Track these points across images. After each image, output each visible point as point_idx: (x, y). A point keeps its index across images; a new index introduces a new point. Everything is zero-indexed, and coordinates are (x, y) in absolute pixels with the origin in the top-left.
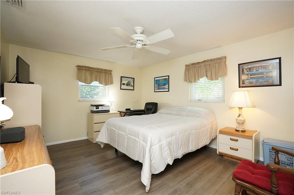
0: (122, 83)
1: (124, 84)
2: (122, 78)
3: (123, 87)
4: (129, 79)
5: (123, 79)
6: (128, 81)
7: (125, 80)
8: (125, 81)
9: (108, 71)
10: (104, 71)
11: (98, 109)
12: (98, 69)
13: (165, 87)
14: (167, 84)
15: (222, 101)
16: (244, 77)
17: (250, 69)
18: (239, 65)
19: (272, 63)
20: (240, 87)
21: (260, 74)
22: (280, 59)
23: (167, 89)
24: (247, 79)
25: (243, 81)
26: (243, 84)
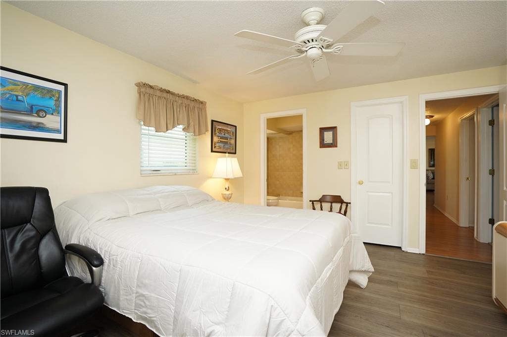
13: (42, 124)
14: (59, 113)
15: (194, 171)
16: (216, 139)
17: (220, 130)
18: (213, 121)
19: (232, 129)
20: (212, 151)
21: (226, 138)
22: (236, 127)
23: (59, 131)
24: (218, 142)
25: (215, 144)
26: (215, 147)
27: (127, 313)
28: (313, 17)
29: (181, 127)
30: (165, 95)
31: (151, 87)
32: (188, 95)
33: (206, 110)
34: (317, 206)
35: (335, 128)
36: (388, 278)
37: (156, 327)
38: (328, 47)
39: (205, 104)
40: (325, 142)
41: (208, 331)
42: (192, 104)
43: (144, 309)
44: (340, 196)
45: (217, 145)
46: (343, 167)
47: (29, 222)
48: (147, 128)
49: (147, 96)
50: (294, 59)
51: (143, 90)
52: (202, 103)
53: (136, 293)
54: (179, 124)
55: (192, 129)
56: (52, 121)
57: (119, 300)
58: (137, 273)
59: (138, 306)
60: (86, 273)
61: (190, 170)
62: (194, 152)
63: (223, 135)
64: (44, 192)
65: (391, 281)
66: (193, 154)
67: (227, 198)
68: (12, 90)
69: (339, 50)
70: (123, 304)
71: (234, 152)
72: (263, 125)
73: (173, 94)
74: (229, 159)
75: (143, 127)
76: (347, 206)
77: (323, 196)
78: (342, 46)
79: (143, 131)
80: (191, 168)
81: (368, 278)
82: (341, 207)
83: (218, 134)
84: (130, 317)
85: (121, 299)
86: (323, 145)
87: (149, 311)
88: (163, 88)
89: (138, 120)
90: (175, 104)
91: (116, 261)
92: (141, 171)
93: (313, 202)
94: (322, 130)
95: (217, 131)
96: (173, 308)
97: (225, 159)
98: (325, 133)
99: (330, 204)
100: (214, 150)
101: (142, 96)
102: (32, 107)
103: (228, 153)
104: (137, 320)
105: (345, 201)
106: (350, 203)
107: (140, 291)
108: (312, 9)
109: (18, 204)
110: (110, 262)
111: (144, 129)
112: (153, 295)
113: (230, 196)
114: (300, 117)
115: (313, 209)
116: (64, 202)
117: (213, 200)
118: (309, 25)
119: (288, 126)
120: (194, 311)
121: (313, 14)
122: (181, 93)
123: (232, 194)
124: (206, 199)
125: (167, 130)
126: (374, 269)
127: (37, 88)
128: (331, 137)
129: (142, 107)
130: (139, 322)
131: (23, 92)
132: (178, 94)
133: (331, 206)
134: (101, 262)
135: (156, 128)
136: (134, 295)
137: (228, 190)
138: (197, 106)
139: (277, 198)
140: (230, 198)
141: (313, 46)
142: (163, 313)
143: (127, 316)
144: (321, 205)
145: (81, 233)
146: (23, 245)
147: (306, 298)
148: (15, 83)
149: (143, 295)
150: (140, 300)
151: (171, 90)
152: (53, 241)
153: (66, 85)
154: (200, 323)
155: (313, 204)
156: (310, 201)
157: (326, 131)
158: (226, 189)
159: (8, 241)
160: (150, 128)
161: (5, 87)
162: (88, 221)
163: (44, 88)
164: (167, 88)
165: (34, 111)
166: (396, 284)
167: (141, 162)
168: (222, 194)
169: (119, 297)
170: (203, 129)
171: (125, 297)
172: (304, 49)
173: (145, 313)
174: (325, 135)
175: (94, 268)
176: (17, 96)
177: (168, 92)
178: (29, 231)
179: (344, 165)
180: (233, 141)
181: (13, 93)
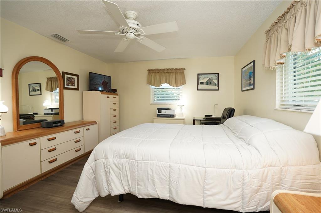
0: (200, 81)
1: (202, 83)
2: (199, 75)
3: (201, 87)
4: (210, 76)
5: (200, 77)
6: (208, 79)
7: (205, 78)
8: (204, 80)
9: (179, 69)
10: (174, 71)
11: (161, 112)
12: (167, 70)
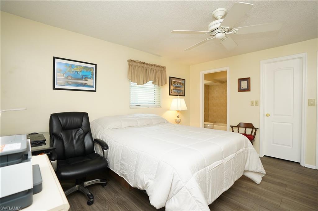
13: (87, 84)
14: (93, 78)
15: (159, 106)
16: (172, 88)
17: (175, 83)
18: (170, 77)
19: (182, 82)
20: (170, 95)
21: (179, 87)
22: (185, 80)
23: (93, 87)
24: (173, 90)
25: (171, 91)
26: (172, 92)
27: (117, 172)
28: (219, 14)
29: (151, 81)
30: (142, 65)
31: (135, 61)
32: (155, 64)
33: (165, 71)
34: (236, 129)
35: (249, 78)
36: (280, 181)
37: (127, 179)
38: (229, 31)
39: (165, 68)
40: (242, 88)
41: (146, 182)
42: (158, 68)
43: (123, 171)
44: (252, 124)
45: (173, 91)
46: (255, 105)
47: (81, 127)
48: (133, 83)
49: (133, 66)
50: (209, 40)
51: (131, 63)
52: (163, 67)
53: (121, 163)
54: (150, 80)
55: (157, 82)
56: (91, 82)
57: (114, 165)
58: (121, 154)
59: (121, 169)
60: (102, 153)
61: (157, 105)
62: (159, 95)
63: (176, 85)
64: (86, 114)
65: (282, 183)
66: (159, 96)
67: (178, 122)
68: (76, 70)
69: (237, 32)
70: (115, 167)
71: (184, 95)
72: (202, 77)
73: (147, 64)
74: (179, 99)
75: (131, 83)
76: (256, 131)
77: (240, 123)
78: (238, 29)
79: (131, 85)
80: (157, 104)
81: (262, 178)
82: (252, 131)
83: (173, 85)
84: (118, 174)
85: (115, 165)
86: (240, 90)
87: (125, 171)
88: (141, 61)
89: (128, 80)
90: (148, 69)
91: (113, 147)
92: (130, 105)
93: (232, 127)
94: (240, 80)
95: (173, 83)
96: (134, 171)
97: (176, 99)
98: (242, 82)
99: (244, 129)
100: (171, 94)
101: (130, 67)
102: (83, 77)
103: (179, 96)
104: (120, 175)
105: (255, 127)
106: (258, 129)
107: (122, 162)
108: (219, 9)
109: (77, 120)
110: (111, 148)
111: (132, 84)
112: (127, 164)
113: (180, 121)
114: (225, 72)
115: (232, 131)
116: (95, 120)
117: (168, 122)
118: (218, 19)
119: (221, 78)
120: (141, 172)
121: (219, 12)
122: (151, 63)
123: (181, 120)
124: (163, 122)
125: (143, 84)
126: (266, 172)
127: (85, 67)
128: (246, 84)
129: (130, 73)
130: (121, 176)
131: (79, 70)
132: (149, 64)
133: (246, 130)
134: (108, 148)
135: (137, 83)
136: (120, 164)
137: (178, 117)
138: (160, 69)
139: (212, 124)
140: (180, 122)
141: (219, 32)
142: (130, 173)
143: (117, 173)
144: (238, 129)
145: (101, 134)
146: (79, 137)
147: (194, 173)
148: (77, 66)
149: (123, 164)
150: (122, 166)
151: (145, 62)
152: (89, 137)
153: (96, 65)
154: (143, 178)
155: (232, 128)
156: (230, 126)
157: (242, 81)
158: (177, 116)
159: (74, 134)
160: (135, 83)
161: (73, 68)
162: (104, 129)
163: (87, 67)
164: (143, 61)
165: (84, 78)
166: (285, 186)
167: (130, 101)
168: (175, 120)
169: (114, 164)
170: (164, 82)
171: (116, 165)
172: (214, 34)
173: (124, 172)
174: (242, 83)
175: (105, 150)
176: (77, 72)
177: (144, 63)
178: (81, 131)
179: (255, 103)
180: (183, 89)
181: (76, 71)
